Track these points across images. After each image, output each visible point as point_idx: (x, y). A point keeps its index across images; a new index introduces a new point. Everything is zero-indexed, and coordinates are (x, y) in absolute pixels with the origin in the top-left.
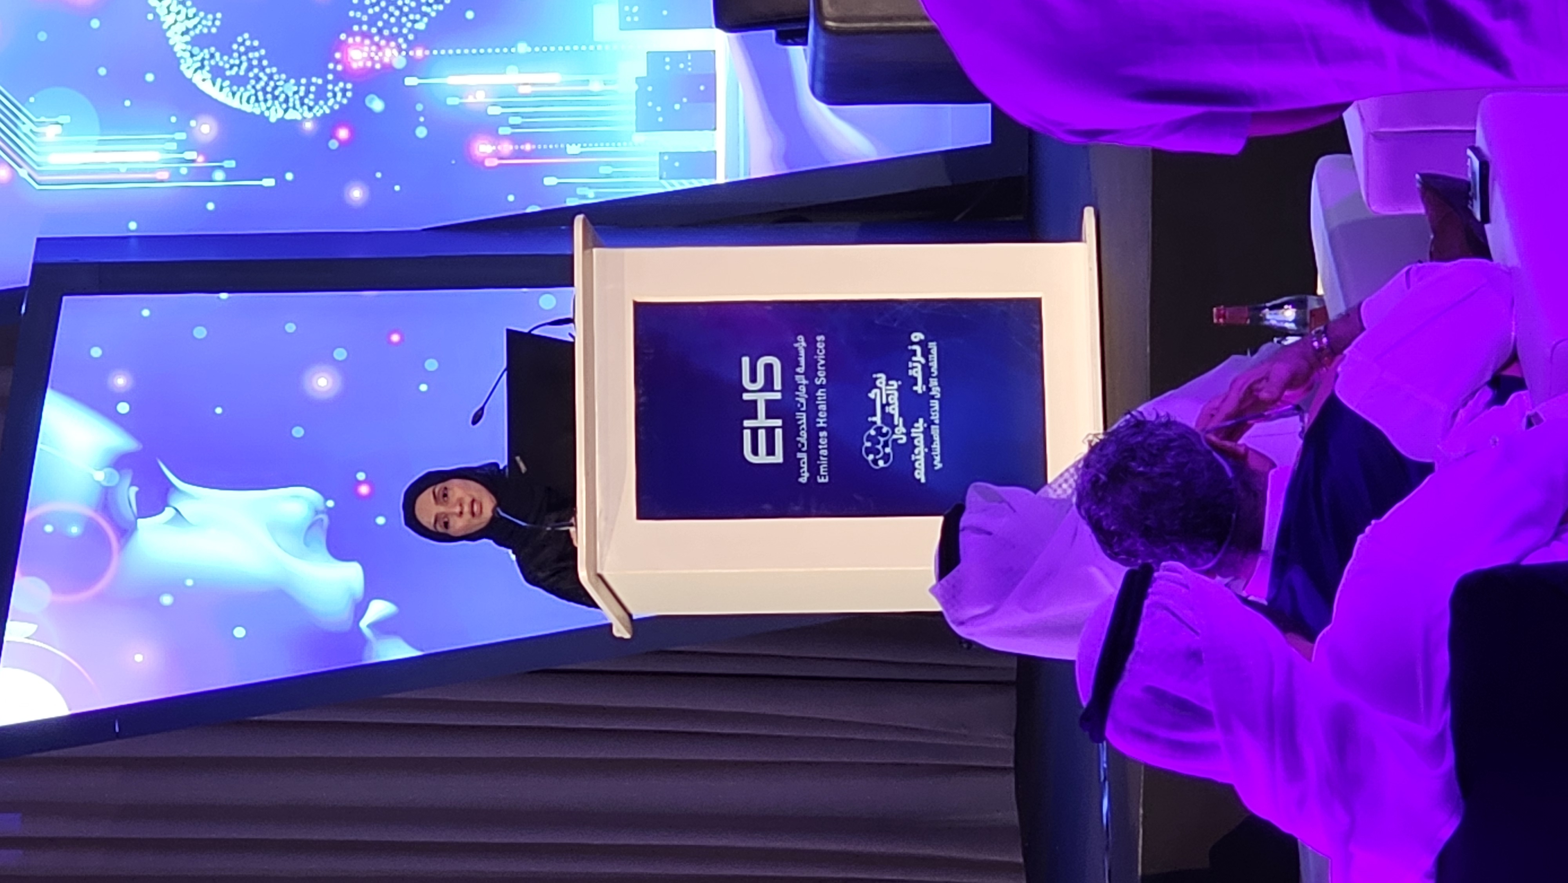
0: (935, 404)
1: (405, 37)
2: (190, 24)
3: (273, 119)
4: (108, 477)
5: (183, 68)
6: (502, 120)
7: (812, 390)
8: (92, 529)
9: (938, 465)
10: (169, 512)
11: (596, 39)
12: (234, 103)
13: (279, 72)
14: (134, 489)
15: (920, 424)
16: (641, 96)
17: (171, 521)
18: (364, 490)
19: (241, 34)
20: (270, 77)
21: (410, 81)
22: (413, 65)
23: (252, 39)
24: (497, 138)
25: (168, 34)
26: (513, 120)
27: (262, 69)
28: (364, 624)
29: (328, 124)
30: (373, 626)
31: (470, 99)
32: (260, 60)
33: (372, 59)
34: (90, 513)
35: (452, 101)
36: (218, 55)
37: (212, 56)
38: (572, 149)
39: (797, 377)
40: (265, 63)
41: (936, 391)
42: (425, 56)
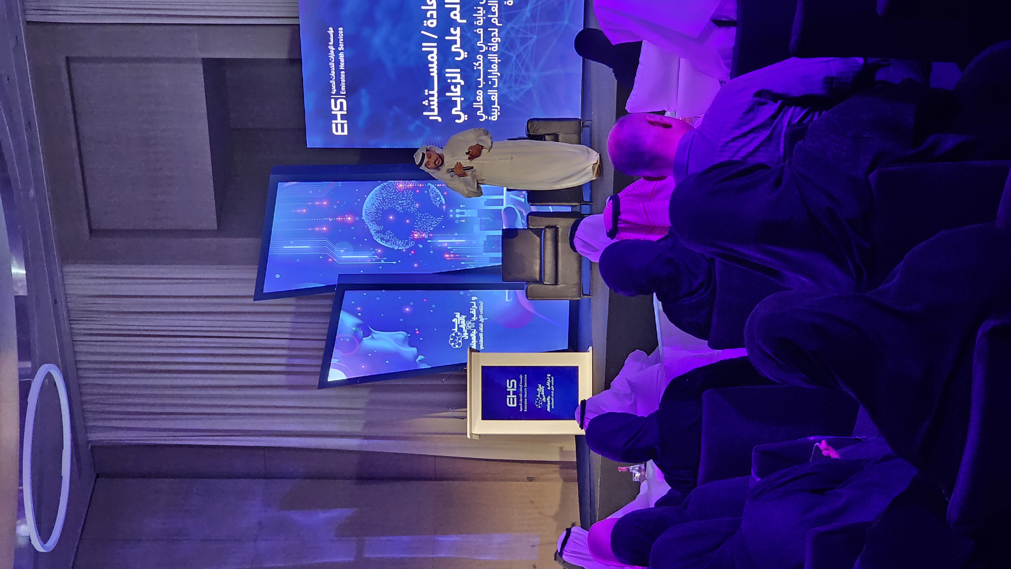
0: (553, 392)
1: (428, 232)
2: (376, 228)
3: (396, 249)
4: (356, 329)
5: (374, 238)
6: (451, 250)
7: (523, 388)
8: (352, 340)
9: (553, 407)
10: (370, 336)
11: (474, 232)
12: (387, 246)
13: (397, 239)
14: (362, 332)
15: (549, 397)
16: (485, 245)
17: (371, 338)
18: (417, 332)
19: (388, 230)
20: (395, 240)
21: (429, 241)
22: (429, 238)
23: (390, 232)
24: (449, 254)
25: (371, 230)
26: (454, 250)
27: (393, 238)
28: (417, 360)
29: (409, 250)
30: (419, 361)
31: (444, 245)
32: (393, 236)
33: (420, 236)
34: (351, 336)
35: (439, 246)
36: (382, 235)
37: (381, 235)
38: (468, 256)
39: (520, 385)
40: (394, 237)
41: (553, 389)
42: (432, 236)
